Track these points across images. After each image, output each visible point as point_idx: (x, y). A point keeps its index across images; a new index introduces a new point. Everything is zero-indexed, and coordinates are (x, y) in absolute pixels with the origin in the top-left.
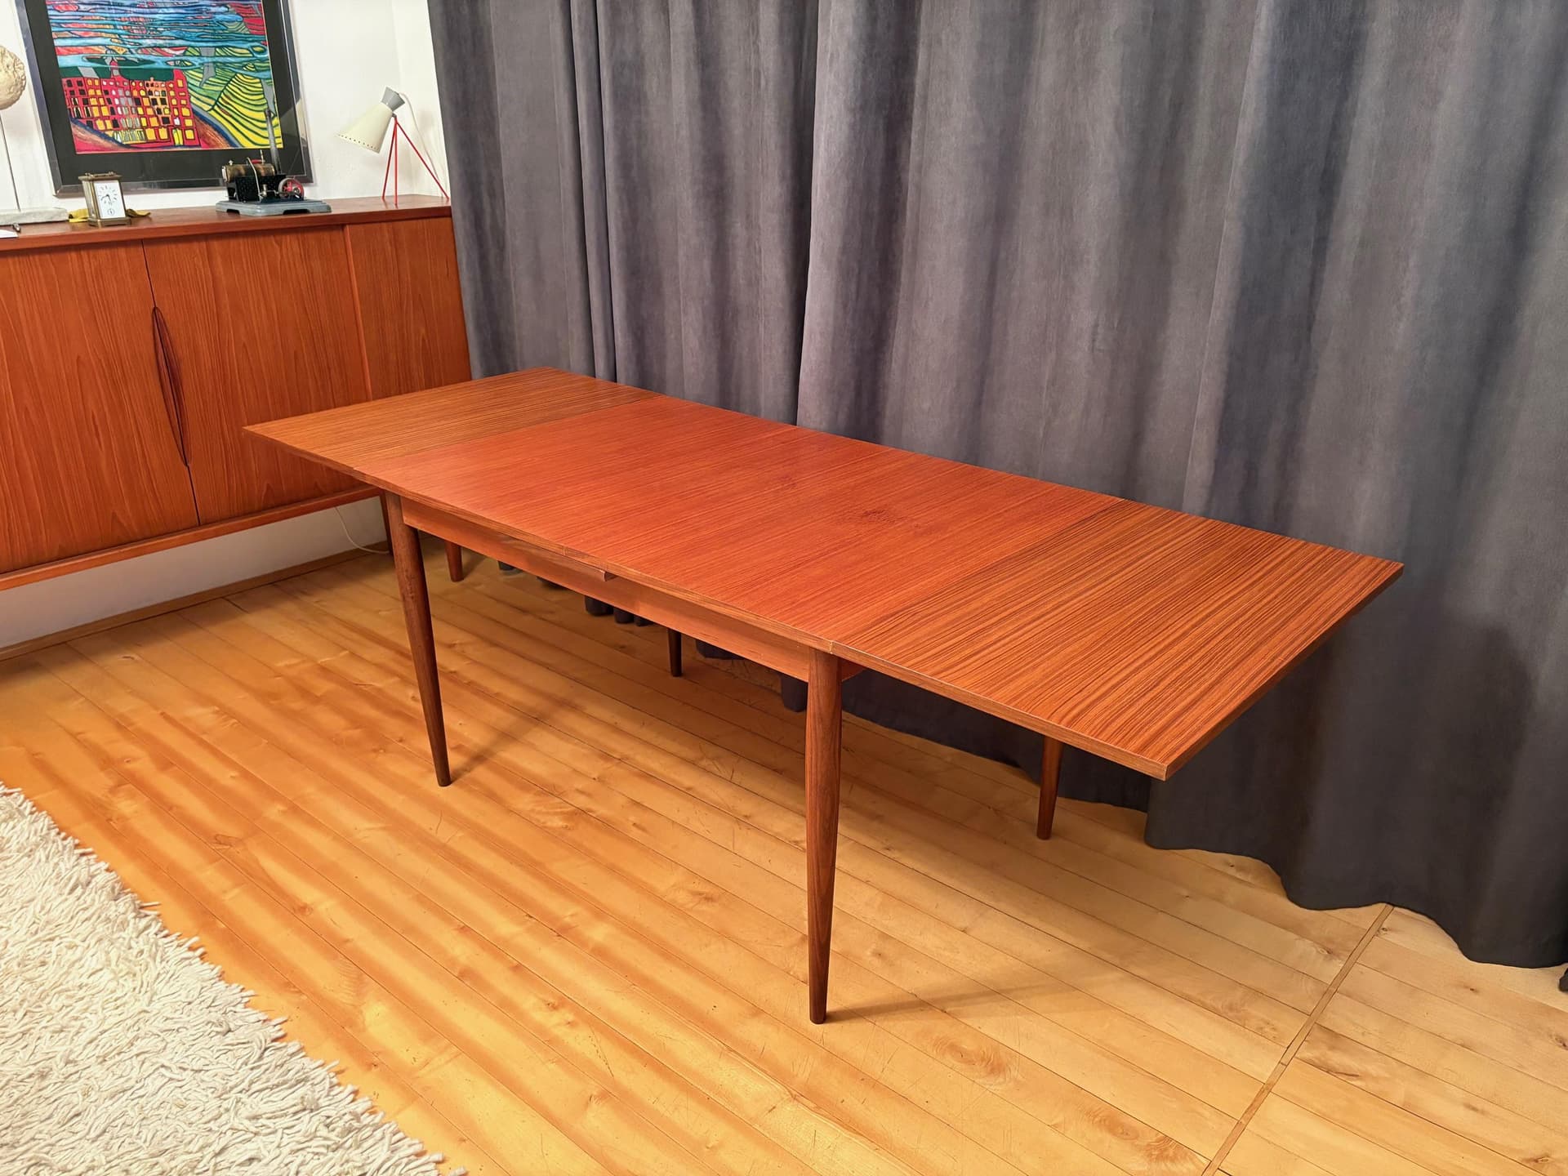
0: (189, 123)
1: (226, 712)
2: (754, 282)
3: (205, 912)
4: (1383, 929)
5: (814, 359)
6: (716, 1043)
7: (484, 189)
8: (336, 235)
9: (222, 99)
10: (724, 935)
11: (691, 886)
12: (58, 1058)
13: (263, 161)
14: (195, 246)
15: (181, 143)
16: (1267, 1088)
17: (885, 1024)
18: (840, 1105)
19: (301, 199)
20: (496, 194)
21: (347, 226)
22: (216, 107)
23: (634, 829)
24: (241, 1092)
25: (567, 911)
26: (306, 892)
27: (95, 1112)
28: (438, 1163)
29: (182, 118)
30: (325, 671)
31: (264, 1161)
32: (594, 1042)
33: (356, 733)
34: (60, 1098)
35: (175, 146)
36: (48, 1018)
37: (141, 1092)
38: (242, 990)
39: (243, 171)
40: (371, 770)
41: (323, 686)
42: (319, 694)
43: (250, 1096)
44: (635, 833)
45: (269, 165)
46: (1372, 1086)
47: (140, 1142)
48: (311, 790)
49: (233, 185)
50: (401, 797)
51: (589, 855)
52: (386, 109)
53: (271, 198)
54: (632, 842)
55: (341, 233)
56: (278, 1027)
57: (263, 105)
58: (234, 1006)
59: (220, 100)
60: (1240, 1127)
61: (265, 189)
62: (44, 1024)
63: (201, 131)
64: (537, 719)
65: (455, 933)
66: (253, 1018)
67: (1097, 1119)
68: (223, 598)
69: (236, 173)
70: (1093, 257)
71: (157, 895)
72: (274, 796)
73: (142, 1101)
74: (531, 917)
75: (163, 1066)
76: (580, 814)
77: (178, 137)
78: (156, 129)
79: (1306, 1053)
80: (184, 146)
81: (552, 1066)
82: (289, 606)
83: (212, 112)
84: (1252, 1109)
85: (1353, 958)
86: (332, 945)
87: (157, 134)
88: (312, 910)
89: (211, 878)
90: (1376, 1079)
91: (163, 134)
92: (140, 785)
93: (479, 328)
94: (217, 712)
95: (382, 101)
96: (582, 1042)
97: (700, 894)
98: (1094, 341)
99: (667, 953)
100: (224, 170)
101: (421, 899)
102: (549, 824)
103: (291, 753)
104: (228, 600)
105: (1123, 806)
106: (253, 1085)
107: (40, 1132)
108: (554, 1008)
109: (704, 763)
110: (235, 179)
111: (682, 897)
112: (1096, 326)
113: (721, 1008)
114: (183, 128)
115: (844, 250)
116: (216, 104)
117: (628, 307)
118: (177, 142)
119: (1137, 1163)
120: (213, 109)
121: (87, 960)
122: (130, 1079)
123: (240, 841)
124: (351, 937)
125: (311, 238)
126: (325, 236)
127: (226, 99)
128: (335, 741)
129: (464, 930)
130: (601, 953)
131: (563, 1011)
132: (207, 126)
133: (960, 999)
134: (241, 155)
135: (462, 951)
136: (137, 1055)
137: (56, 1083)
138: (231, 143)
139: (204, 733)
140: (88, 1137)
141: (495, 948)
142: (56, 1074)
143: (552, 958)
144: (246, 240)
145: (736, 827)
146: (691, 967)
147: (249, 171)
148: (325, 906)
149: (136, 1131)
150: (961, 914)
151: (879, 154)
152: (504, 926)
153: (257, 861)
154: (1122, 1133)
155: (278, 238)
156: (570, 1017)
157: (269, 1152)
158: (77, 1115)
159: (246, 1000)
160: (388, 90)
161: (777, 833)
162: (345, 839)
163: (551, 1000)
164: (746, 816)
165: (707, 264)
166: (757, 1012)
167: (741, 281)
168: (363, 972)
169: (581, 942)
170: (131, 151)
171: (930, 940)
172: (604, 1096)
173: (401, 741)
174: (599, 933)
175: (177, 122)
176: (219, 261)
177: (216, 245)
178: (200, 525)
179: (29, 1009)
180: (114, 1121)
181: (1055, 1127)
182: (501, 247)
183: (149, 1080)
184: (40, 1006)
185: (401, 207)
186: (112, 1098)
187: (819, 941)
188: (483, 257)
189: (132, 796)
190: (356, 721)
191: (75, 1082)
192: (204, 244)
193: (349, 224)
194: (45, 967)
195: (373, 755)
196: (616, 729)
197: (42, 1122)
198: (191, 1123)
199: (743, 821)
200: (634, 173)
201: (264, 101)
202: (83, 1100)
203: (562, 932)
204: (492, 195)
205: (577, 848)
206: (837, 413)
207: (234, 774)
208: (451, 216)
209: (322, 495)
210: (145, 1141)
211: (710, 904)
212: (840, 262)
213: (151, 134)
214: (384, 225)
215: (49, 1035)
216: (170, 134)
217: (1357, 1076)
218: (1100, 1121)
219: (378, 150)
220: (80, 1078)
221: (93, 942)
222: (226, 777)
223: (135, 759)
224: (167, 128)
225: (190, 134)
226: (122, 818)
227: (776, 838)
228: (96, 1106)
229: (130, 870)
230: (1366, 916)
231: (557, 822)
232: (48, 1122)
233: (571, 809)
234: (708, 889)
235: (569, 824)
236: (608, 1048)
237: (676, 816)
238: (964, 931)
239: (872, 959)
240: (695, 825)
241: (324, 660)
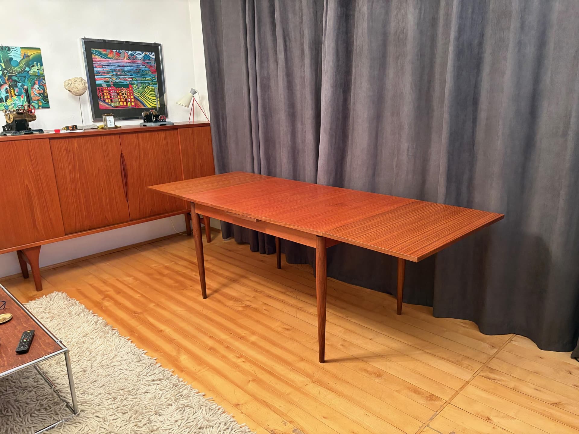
0: (133, 100)
1: (136, 279)
2: (304, 142)
3: (132, 331)
4: (512, 341)
5: (322, 163)
6: (289, 368)
7: (220, 117)
8: (175, 131)
9: (143, 93)
10: (293, 339)
11: (283, 326)
12: (89, 367)
13: (154, 110)
14: (134, 135)
15: (130, 106)
16: (467, 383)
17: (344, 364)
18: (328, 384)
19: (165, 121)
20: (224, 118)
21: (179, 129)
22: (141, 96)
24: (144, 376)
25: (243, 333)
26: (162, 327)
27: (100, 381)
28: (203, 395)
29: (131, 99)
30: (167, 268)
31: (152, 393)
32: (251, 367)
33: (177, 284)
34: (90, 377)
35: (128, 107)
36: (86, 357)
37: (114, 376)
38: (143, 351)
39: (148, 114)
40: (182, 294)
41: (166, 272)
42: (165, 274)
43: (147, 377)
44: (265, 312)
45: (156, 112)
46: (503, 383)
47: (115, 388)
48: (163, 300)
49: (145, 118)
50: (191, 302)
51: (250, 317)
52: (191, 94)
53: (157, 121)
54: (264, 314)
55: (177, 131)
56: (154, 360)
57: (154, 95)
58: (141, 354)
59: (142, 93)
60: (457, 393)
61: (155, 118)
62: (84, 358)
63: (136, 102)
64: (234, 281)
65: (208, 338)
66: (147, 358)
67: (410, 389)
68: (134, 247)
69: (146, 114)
70: (406, 127)
71: (117, 327)
72: (152, 301)
73: (114, 378)
74: (232, 334)
75: (121, 369)
76: (248, 306)
77: (129, 104)
78: (123, 102)
79: (482, 374)
80: (131, 107)
81: (238, 373)
82: (155, 250)
83: (140, 97)
84: (462, 388)
85: (500, 348)
86: (170, 341)
87: (123, 103)
88: (164, 331)
89: (133, 322)
90: (505, 381)
91: (125, 103)
92: (111, 298)
93: (218, 160)
94: (133, 279)
95: (190, 92)
96: (247, 366)
97: (286, 328)
98: (408, 152)
99: (274, 344)
100: (143, 113)
101: (197, 329)
102: (238, 309)
103: (157, 290)
104: (136, 248)
105: (427, 305)
106: (147, 374)
107: (85, 385)
108: (239, 358)
109: (288, 293)
110: (146, 116)
111: (279, 329)
112: (409, 148)
113: (291, 358)
114: (131, 102)
115: (331, 129)
116: (141, 95)
117: (265, 152)
118: (129, 106)
119: (422, 401)
120: (140, 96)
121: (97, 342)
122: (111, 372)
123: (141, 313)
124: (175, 338)
125: (168, 132)
126: (172, 132)
127: (144, 93)
128: (170, 287)
129: (210, 337)
130: (253, 344)
131: (241, 358)
132: (138, 101)
133: (368, 357)
134: (148, 109)
135: (210, 343)
136: (113, 366)
137: (88, 373)
138: (144, 106)
139: (130, 284)
140: (99, 387)
141: (220, 342)
142: (89, 371)
143: (237, 344)
144: (148, 133)
145: (298, 311)
146: (282, 348)
147: (150, 113)
148: (168, 330)
149: (113, 385)
150: (370, 335)
151: (341, 100)
152: (223, 336)
153: (147, 318)
154: (419, 393)
155: (158, 132)
156: (244, 360)
157: (153, 391)
158: (95, 381)
159: (145, 353)
160: (192, 89)
162: (173, 313)
163: (238, 356)
164: (301, 308)
165: (289, 136)
166: (302, 360)
167: (300, 142)
168: (179, 347)
169: (247, 341)
170: (116, 108)
171: (359, 341)
172: (254, 380)
173: (191, 286)
174: (253, 338)
175: (129, 100)
176: (140, 139)
177: (140, 134)
178: (130, 221)
179: (80, 354)
180: (106, 383)
181: (397, 391)
182: (225, 135)
183: (116, 373)
184: (83, 354)
185: (194, 123)
186: (105, 377)
187: (321, 334)
188: (220, 139)
189: (108, 301)
190: (177, 281)
191: (94, 373)
192: (137, 134)
193: (179, 128)
194: (84, 344)
195: (182, 291)
196: (259, 283)
197: (85, 383)
198: (129, 384)
199: (300, 309)
200: (267, 110)
201: (155, 94)
202: (97, 378)
203: (241, 338)
204: (223, 119)
205: (247, 316)
206: (329, 179)
207: (139, 295)
208: (210, 126)
209: (168, 212)
210: (116, 388)
211: (288, 331)
212: (329, 133)
213: (121, 103)
214: (190, 128)
215: (86, 361)
216: (127, 103)
217: (498, 380)
218: (412, 390)
219: (188, 107)
220: (96, 372)
221: (99, 337)
222: (137, 296)
223: (109, 291)
224: (126, 102)
225: (133, 104)
226: (106, 307)
227: (310, 314)
228: (101, 379)
229: (109, 320)
230: (506, 337)
231: (240, 309)
232: (87, 383)
233: (244, 305)
234: (288, 327)
235: (244, 309)
236: (255, 368)
237: (278, 307)
238: (371, 339)
239: (340, 346)
240: (284, 310)
241: (166, 265)
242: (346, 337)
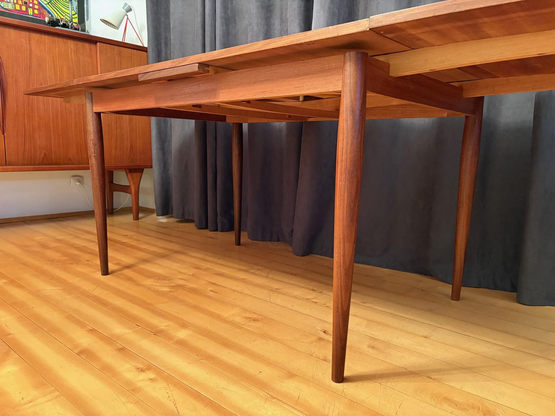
0: (36, 7)
6: (262, 393)
8: (93, 46)
10: (264, 336)
11: (244, 315)
15: (32, 14)
17: (389, 384)
21: (98, 43)
22: (50, 4)
23: (211, 293)
25: (162, 324)
29: (34, 4)
30: (59, 241)
32: (168, 391)
33: (64, 258)
35: (28, 15)
39: (55, 19)
40: (66, 269)
41: (55, 245)
42: (51, 247)
44: (211, 294)
50: (78, 279)
51: (182, 301)
52: (124, 12)
54: (210, 297)
55: (95, 46)
63: (42, 11)
64: (163, 256)
65: (85, 332)
69: (52, 20)
74: (139, 326)
76: (179, 286)
77: (30, 11)
78: (21, 6)
80: (32, 16)
83: (48, 5)
87: (21, 8)
91: (24, 8)
95: (123, 8)
96: (157, 390)
97: (250, 318)
99: (226, 344)
101: (70, 317)
102: (160, 290)
103: (25, 264)
108: (142, 370)
109: (252, 271)
111: (237, 319)
113: (265, 373)
114: (34, 9)
116: (50, 2)
118: (30, 14)
120: (48, 4)
124: (12, 332)
126: (87, 45)
127: (55, 2)
129: (92, 331)
130: (182, 343)
131: (148, 372)
132: (45, 10)
133: (438, 371)
135: (87, 340)
141: (110, 339)
143: (146, 345)
145: (271, 293)
147: (58, 19)
150: (423, 331)
152: (119, 329)
156: (153, 376)
160: (126, 4)
161: (297, 296)
163: (141, 366)
164: (277, 289)
166: (291, 375)
168: (12, 349)
169: (168, 338)
170: (7, 11)
171: (404, 341)
173: (87, 261)
174: (182, 334)
175: (31, 5)
178: (6, 165)
190: (65, 254)
195: (70, 265)
196: (204, 260)
199: (276, 291)
203: (157, 332)
205: (174, 299)
211: (256, 322)
213: (18, 7)
216: (27, 9)
219: (118, 28)
224: (26, 6)
225: (36, 12)
227: (295, 297)
231: (166, 289)
233: (174, 284)
234: (255, 316)
235: (172, 290)
236: (177, 395)
237: (235, 288)
238: (425, 337)
239: (367, 349)
240: (247, 291)
241: (60, 238)
242: (373, 333)
